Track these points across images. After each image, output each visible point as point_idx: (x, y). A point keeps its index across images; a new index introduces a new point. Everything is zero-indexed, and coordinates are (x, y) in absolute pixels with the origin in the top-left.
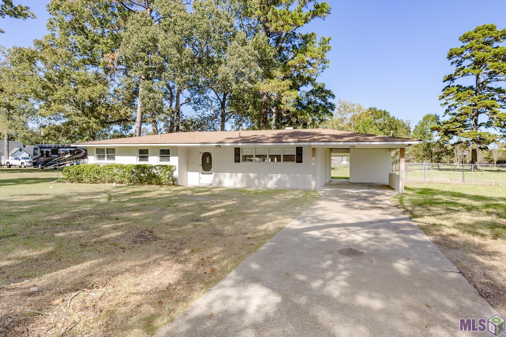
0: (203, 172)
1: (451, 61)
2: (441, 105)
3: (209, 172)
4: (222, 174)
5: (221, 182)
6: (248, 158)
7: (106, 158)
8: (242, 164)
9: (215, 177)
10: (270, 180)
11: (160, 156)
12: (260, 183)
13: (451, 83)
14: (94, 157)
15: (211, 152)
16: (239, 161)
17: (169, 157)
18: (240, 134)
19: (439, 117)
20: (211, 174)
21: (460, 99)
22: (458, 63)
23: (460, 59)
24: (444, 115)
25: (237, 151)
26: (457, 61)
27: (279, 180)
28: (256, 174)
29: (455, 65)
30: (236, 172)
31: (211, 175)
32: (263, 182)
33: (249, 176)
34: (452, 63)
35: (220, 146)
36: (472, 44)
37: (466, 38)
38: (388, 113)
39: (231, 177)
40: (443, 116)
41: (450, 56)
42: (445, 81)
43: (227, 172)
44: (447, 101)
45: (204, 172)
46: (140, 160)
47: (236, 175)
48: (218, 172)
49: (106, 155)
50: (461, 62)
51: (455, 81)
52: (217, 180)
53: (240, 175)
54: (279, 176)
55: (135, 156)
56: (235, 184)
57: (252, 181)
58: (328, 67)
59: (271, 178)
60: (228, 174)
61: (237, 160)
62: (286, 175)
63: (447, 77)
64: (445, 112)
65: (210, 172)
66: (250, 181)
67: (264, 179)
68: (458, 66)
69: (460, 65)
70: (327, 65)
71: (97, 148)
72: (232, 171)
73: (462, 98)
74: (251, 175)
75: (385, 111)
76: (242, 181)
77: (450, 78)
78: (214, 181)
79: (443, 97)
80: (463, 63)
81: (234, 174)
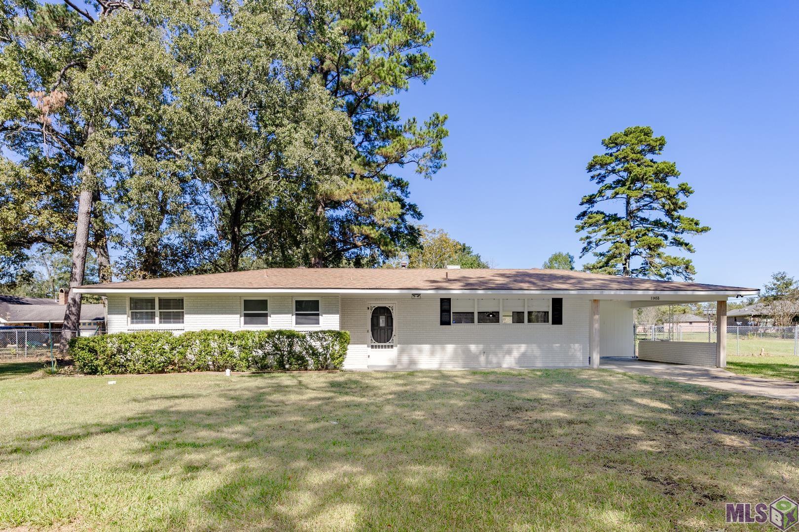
0: (374, 344)
1: (592, 174)
2: (581, 239)
3: (387, 344)
4: (415, 347)
5: (412, 362)
6: (466, 317)
7: (157, 319)
8: (454, 327)
9: (401, 352)
10: (507, 356)
11: (297, 315)
12: (488, 362)
13: (589, 208)
14: (125, 316)
15: (391, 305)
16: (449, 323)
17: (318, 315)
18: (447, 273)
19: (572, 258)
20: (392, 347)
21: (613, 232)
22: (600, 179)
23: (603, 172)
24: (581, 255)
25: (445, 303)
26: (599, 174)
27: (524, 355)
28: (481, 347)
29: (595, 180)
30: (442, 342)
31: (390, 349)
32: (494, 360)
33: (469, 351)
34: (593, 177)
35: (419, 295)
36: (626, 152)
37: (614, 142)
38: (469, 248)
39: (432, 353)
40: (581, 257)
41: (591, 168)
42: (582, 204)
43: (426, 344)
44: (589, 235)
45: (377, 344)
46: (245, 323)
47: (443, 349)
48: (408, 343)
49: (157, 311)
50: (605, 177)
51: (595, 205)
52: (405, 359)
53: (450, 348)
54: (523, 348)
55: (236, 314)
56: (441, 364)
57: (475, 357)
58: (445, 165)
59: (509, 352)
60: (426, 347)
61: (445, 322)
62: (534, 346)
63: (588, 198)
64: (582, 250)
65: (391, 344)
66: (469, 358)
67: (496, 355)
68: (599, 183)
69: (603, 181)
70: (442, 162)
71: (132, 296)
72: (434, 341)
73: (616, 231)
74: (473, 347)
75: (464, 245)
76: (455, 357)
77: (591, 200)
78: (399, 361)
79: (583, 228)
80: (607, 179)
81: (438, 347)
